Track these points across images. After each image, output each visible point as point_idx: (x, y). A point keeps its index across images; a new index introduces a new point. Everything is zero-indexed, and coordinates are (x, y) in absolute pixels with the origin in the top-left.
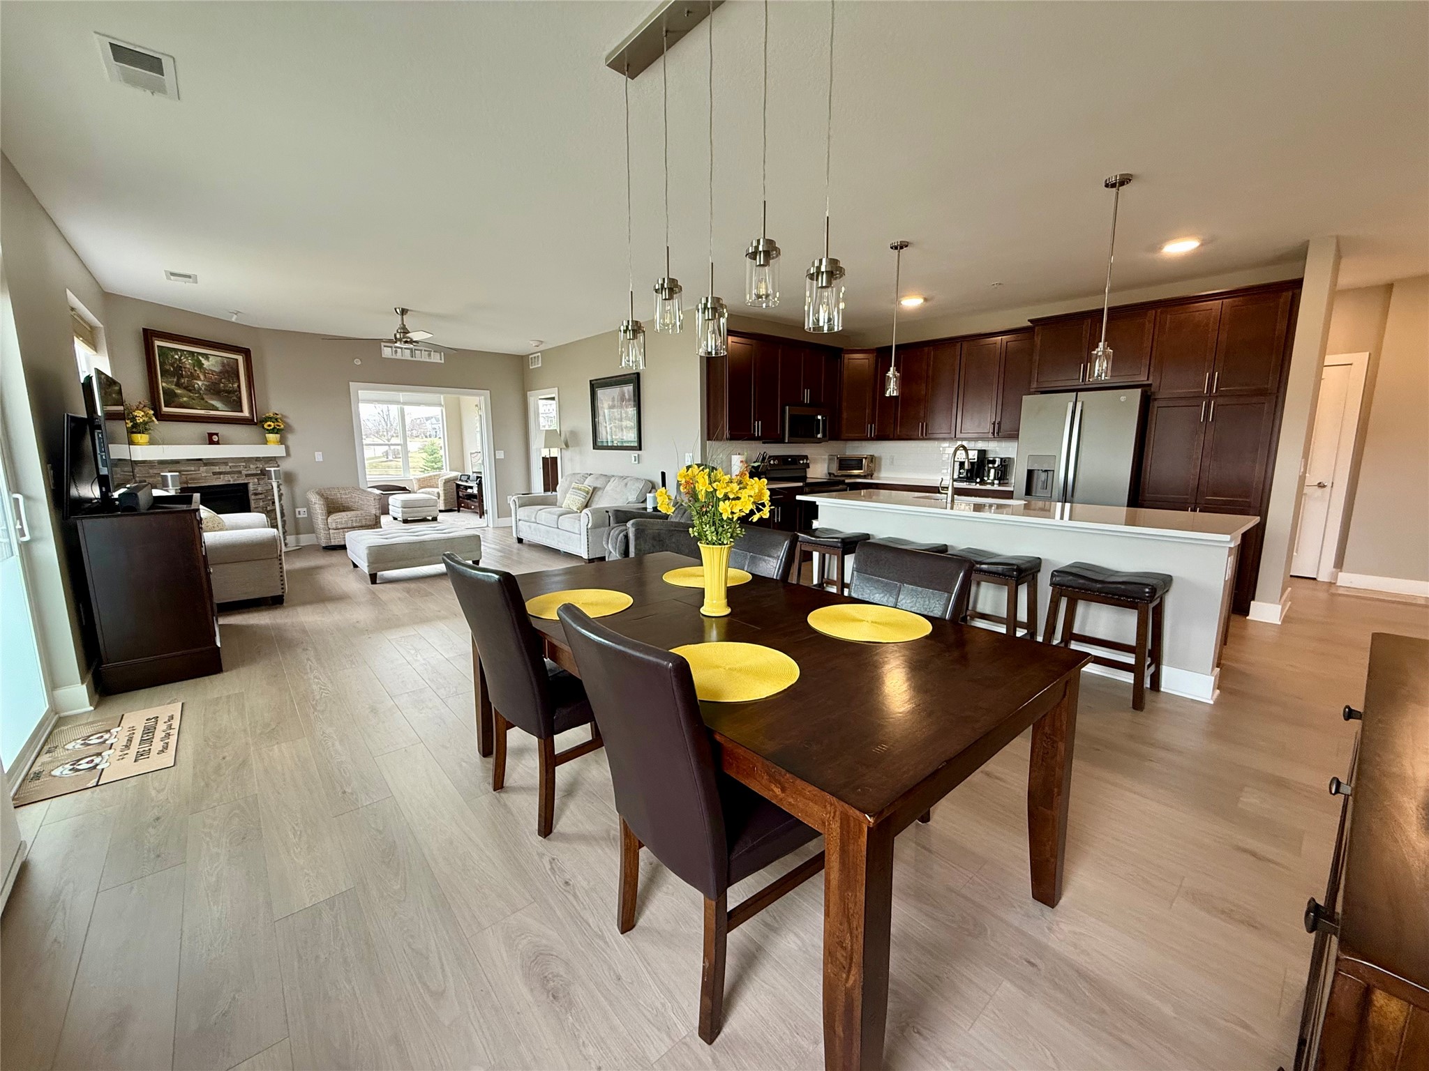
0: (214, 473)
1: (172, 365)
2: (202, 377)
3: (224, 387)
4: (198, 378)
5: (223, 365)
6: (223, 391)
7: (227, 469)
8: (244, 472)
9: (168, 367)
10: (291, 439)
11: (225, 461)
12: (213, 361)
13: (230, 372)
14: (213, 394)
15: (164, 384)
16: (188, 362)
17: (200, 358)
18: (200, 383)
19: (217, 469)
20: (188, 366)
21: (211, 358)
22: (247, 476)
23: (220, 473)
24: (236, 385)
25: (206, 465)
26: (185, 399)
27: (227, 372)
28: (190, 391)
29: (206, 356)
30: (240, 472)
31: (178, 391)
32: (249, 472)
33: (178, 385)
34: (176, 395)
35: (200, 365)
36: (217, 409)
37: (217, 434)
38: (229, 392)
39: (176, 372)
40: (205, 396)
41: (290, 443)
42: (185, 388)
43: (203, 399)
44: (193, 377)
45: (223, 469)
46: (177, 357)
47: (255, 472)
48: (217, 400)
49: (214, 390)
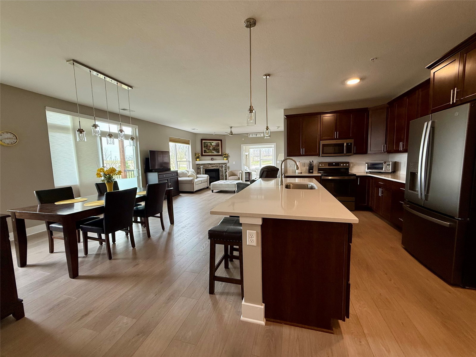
3: (216, 149)
4: (211, 147)
5: (216, 144)
10: (229, 159)
11: (214, 164)
12: (214, 143)
13: (218, 145)
15: (204, 149)
16: (209, 144)
19: (212, 165)
24: (219, 148)
25: (210, 165)
26: (208, 152)
28: (209, 150)
29: (213, 142)
30: (218, 166)
31: (207, 150)
32: (220, 166)
35: (211, 144)
36: (214, 153)
37: (213, 158)
38: (217, 149)
39: (206, 146)
40: (212, 151)
41: (229, 160)
44: (210, 147)
46: (207, 143)
48: (214, 151)
49: (214, 149)
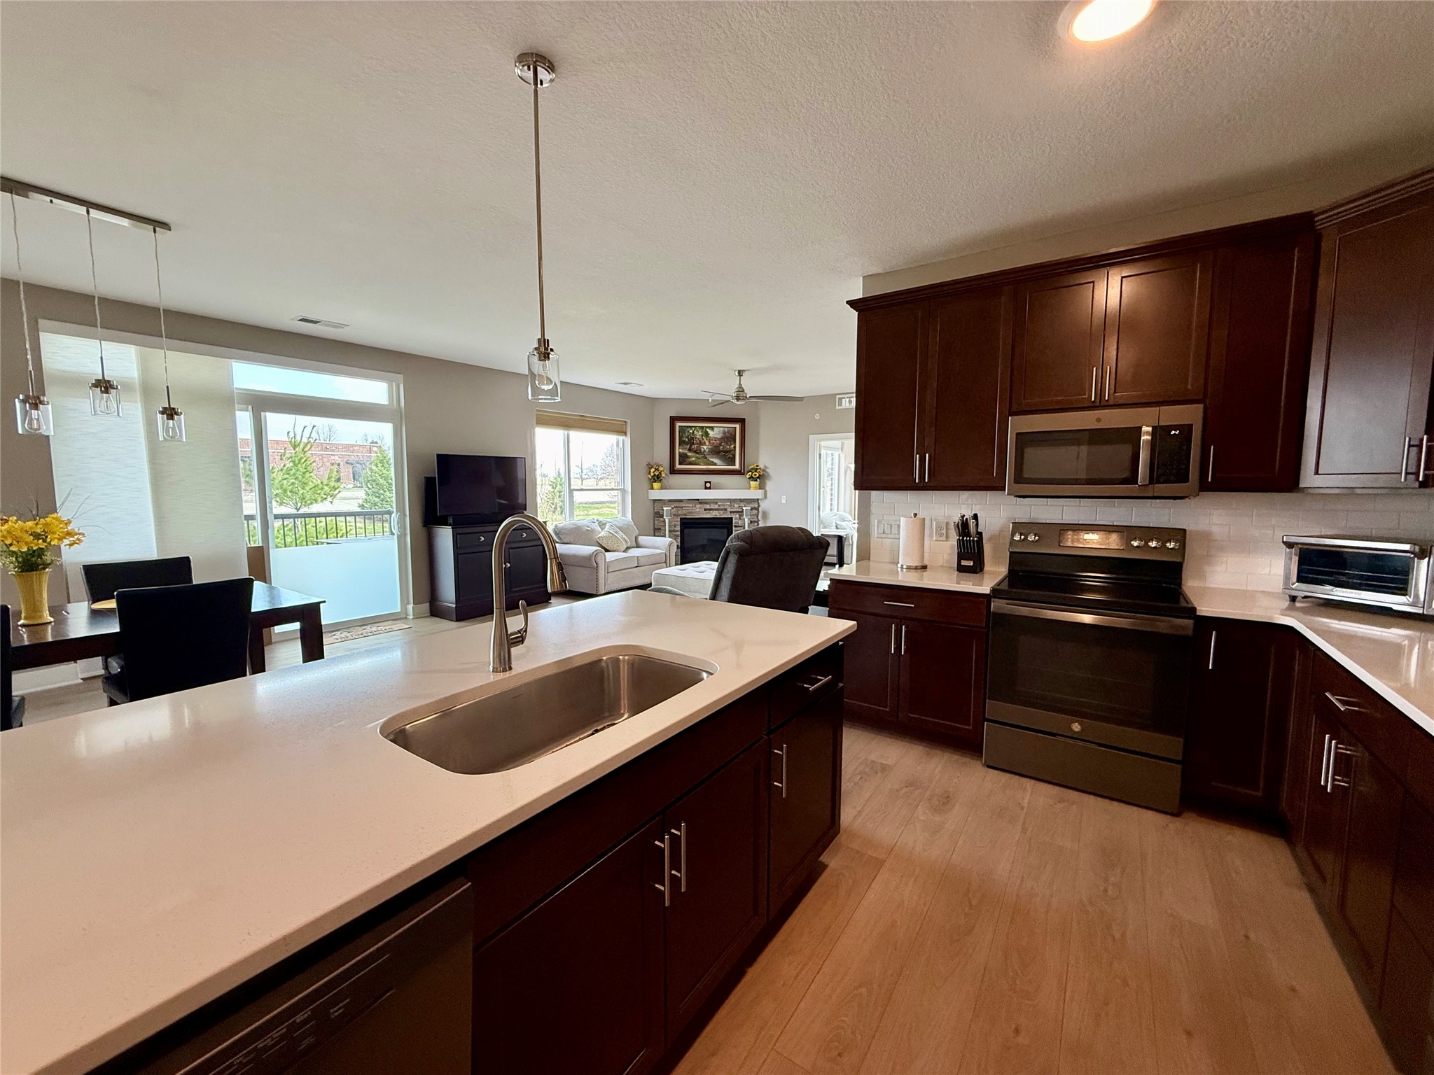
0: (705, 510)
1: (687, 437)
2: (707, 443)
4: (705, 444)
5: (724, 433)
6: (722, 451)
7: (716, 507)
8: (729, 510)
9: (684, 439)
10: (769, 485)
11: (715, 502)
12: (717, 431)
13: (730, 438)
14: (714, 454)
15: (680, 450)
16: (698, 434)
17: (708, 430)
18: (705, 447)
19: (708, 506)
20: (698, 437)
21: (715, 429)
22: (731, 512)
23: (710, 510)
24: (732, 446)
25: (700, 503)
26: (693, 459)
27: (727, 438)
28: (697, 453)
29: (712, 428)
30: (726, 510)
31: (689, 454)
32: (733, 510)
33: (690, 450)
34: (688, 457)
35: (707, 434)
36: (715, 465)
37: (710, 482)
38: (726, 452)
39: (691, 441)
40: (707, 456)
41: (767, 488)
42: (695, 452)
43: (706, 458)
44: (701, 443)
45: (713, 506)
46: (691, 431)
47: (737, 510)
48: (716, 458)
49: (716, 451)
